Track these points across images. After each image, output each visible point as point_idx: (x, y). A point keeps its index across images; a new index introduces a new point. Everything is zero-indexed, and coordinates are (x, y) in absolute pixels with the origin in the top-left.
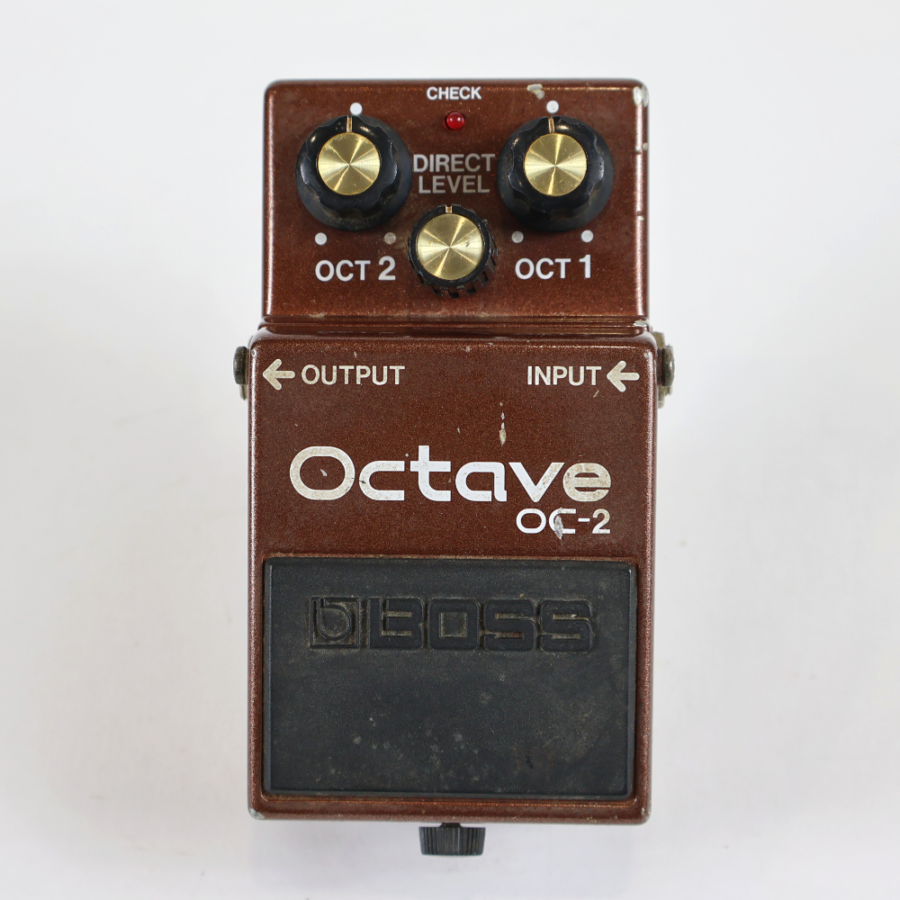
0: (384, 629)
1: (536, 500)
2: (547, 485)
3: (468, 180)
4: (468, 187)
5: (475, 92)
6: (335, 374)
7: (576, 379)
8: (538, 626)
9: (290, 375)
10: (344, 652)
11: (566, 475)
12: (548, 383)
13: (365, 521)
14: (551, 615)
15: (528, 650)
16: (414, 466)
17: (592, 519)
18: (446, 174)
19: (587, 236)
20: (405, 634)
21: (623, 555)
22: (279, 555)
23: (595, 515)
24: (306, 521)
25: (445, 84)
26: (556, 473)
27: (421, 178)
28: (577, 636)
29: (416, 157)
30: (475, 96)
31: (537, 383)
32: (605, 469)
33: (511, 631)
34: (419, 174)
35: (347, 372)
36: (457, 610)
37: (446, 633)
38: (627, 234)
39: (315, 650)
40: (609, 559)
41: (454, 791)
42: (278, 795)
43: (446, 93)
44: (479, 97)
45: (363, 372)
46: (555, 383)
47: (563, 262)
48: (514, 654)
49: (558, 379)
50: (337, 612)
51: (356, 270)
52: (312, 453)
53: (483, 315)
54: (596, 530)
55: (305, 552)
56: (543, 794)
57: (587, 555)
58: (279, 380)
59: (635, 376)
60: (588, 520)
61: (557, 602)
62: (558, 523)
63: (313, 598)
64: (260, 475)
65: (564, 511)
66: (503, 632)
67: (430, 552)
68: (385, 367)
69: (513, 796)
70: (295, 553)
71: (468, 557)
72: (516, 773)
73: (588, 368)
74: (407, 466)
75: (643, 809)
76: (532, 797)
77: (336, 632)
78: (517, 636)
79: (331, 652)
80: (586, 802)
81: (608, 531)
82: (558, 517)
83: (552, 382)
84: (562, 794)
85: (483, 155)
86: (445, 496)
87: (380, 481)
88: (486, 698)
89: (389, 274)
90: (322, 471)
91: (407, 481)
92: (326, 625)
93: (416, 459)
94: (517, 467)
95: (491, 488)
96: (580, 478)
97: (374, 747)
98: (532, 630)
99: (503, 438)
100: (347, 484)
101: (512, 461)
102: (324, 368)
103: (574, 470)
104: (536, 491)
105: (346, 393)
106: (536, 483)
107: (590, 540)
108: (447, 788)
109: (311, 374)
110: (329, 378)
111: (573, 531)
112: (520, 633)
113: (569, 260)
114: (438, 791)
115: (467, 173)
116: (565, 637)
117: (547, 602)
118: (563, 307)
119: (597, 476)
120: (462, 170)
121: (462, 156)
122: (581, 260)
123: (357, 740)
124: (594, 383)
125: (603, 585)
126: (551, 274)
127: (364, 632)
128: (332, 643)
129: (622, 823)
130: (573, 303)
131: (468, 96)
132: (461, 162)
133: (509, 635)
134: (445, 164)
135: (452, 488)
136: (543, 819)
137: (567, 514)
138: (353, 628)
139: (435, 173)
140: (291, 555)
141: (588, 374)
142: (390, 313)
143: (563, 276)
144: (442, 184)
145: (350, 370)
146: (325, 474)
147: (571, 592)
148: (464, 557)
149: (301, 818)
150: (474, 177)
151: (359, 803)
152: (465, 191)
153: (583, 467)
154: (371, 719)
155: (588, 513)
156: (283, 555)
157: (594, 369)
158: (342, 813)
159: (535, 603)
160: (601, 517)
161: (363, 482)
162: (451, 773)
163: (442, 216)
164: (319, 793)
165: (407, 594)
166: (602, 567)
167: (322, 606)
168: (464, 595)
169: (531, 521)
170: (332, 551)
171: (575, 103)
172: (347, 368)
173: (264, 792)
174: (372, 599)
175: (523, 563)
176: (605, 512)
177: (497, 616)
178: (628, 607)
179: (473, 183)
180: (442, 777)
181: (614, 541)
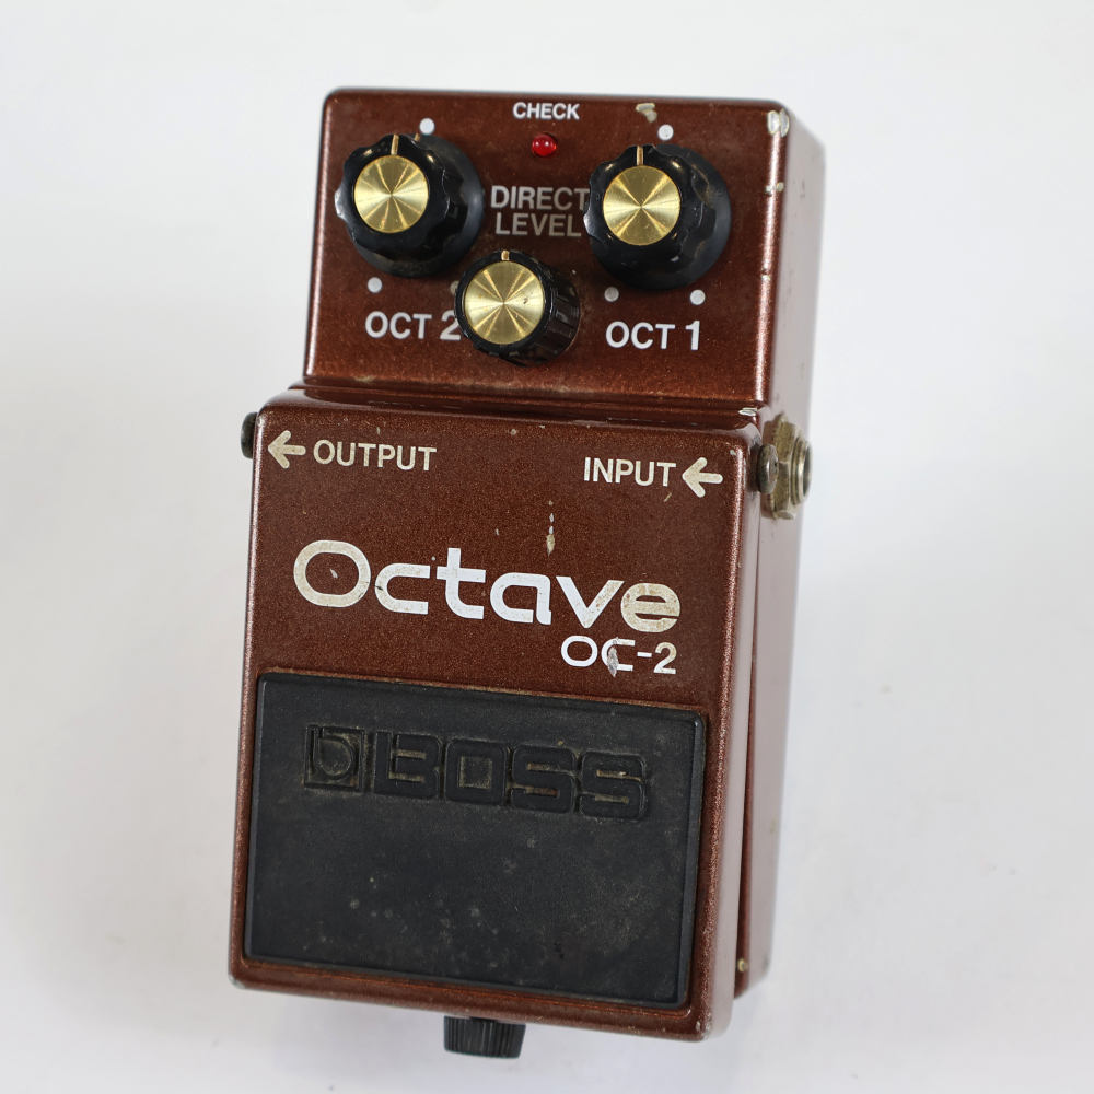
0: (393, 771)
1: (587, 625)
2: (602, 608)
3: (556, 221)
4: (556, 229)
5: (572, 111)
6: (352, 453)
7: (644, 477)
8: (578, 782)
9: (300, 450)
10: (345, 795)
11: (625, 596)
12: (608, 479)
13: (379, 636)
14: (594, 771)
15: (565, 811)
16: (441, 573)
17: (654, 655)
18: (530, 212)
19: (697, 297)
20: (418, 779)
21: (690, 702)
22: (277, 669)
23: (658, 650)
24: (310, 631)
25: (535, 99)
26: (613, 594)
27: (499, 216)
28: (625, 800)
29: (495, 189)
30: (572, 116)
31: (595, 479)
32: (673, 593)
33: (544, 787)
34: (498, 210)
35: (367, 452)
36: (481, 755)
37: (467, 783)
38: (747, 297)
39: (310, 789)
40: (673, 706)
41: (466, 978)
42: (261, 962)
43: (537, 110)
44: (577, 117)
45: (387, 452)
46: (618, 480)
47: (665, 328)
48: (547, 815)
49: (622, 477)
50: (339, 745)
51: (414, 325)
52: (320, 548)
53: (563, 389)
54: (659, 669)
55: (306, 669)
56: (575, 992)
57: (646, 700)
58: (287, 456)
59: (717, 479)
60: (649, 655)
61: (602, 755)
62: (612, 657)
63: (311, 726)
64: (261, 570)
65: (621, 642)
66: (535, 786)
67: (456, 680)
68: (413, 449)
69: (539, 991)
70: (296, 668)
71: (502, 690)
72: (542, 962)
73: (659, 464)
74: (433, 572)
75: (698, 1024)
76: (561, 994)
77: (335, 770)
78: (552, 793)
79: (328, 794)
80: (629, 1007)
81: (673, 671)
82: (612, 649)
83: (614, 479)
84: (598, 994)
85: (576, 190)
86: (476, 612)
87: (400, 588)
88: (510, 867)
89: (454, 332)
90: (332, 571)
91: (432, 590)
92: (324, 758)
93: (445, 564)
94: (567, 584)
95: (533, 606)
96: (642, 602)
97: (374, 914)
98: (570, 787)
99: (550, 545)
100: (360, 589)
101: (559, 575)
102: (340, 444)
103: (635, 591)
104: (587, 615)
105: (365, 477)
106: (587, 605)
107: (650, 681)
108: (458, 972)
109: (324, 451)
110: (346, 457)
111: (629, 668)
112: (556, 790)
113: (673, 327)
114: (448, 976)
115: (555, 211)
116: (611, 800)
117: (591, 754)
118: (662, 385)
119: (664, 601)
120: (550, 207)
121: (551, 190)
122: (688, 327)
123: (354, 904)
124: (665, 483)
125: (661, 739)
126: (649, 343)
127: (369, 772)
128: (330, 782)
129: (672, 1037)
130: (674, 381)
131: (563, 116)
132: (549, 198)
133: (543, 791)
134: (530, 199)
135: (486, 603)
136: (574, 1022)
137: (623, 646)
138: (355, 767)
139: (517, 210)
140: (291, 671)
141: (659, 471)
142: (451, 381)
143: (664, 345)
144: (524, 224)
145: (371, 449)
146: (335, 575)
147: (621, 744)
148: (496, 690)
149: (288, 992)
150: (563, 216)
151: (356, 981)
152: (552, 233)
153: (648, 588)
154: (372, 880)
155: (650, 647)
156: (283, 671)
157: (667, 466)
158: (335, 991)
159: (577, 753)
160: (666, 653)
161: (380, 588)
162: (463, 955)
163: (498, 264)
164: (307, 964)
165: (421, 730)
166: (661, 715)
167: (320, 736)
168: (490, 736)
169: (580, 651)
170: (340, 671)
171: (694, 128)
172: (367, 447)
173: (245, 956)
174: (379, 733)
175: (566, 703)
176: (671, 647)
177: (529, 767)
178: (692, 769)
179: (561, 225)
180: (453, 958)
181: (680, 685)
